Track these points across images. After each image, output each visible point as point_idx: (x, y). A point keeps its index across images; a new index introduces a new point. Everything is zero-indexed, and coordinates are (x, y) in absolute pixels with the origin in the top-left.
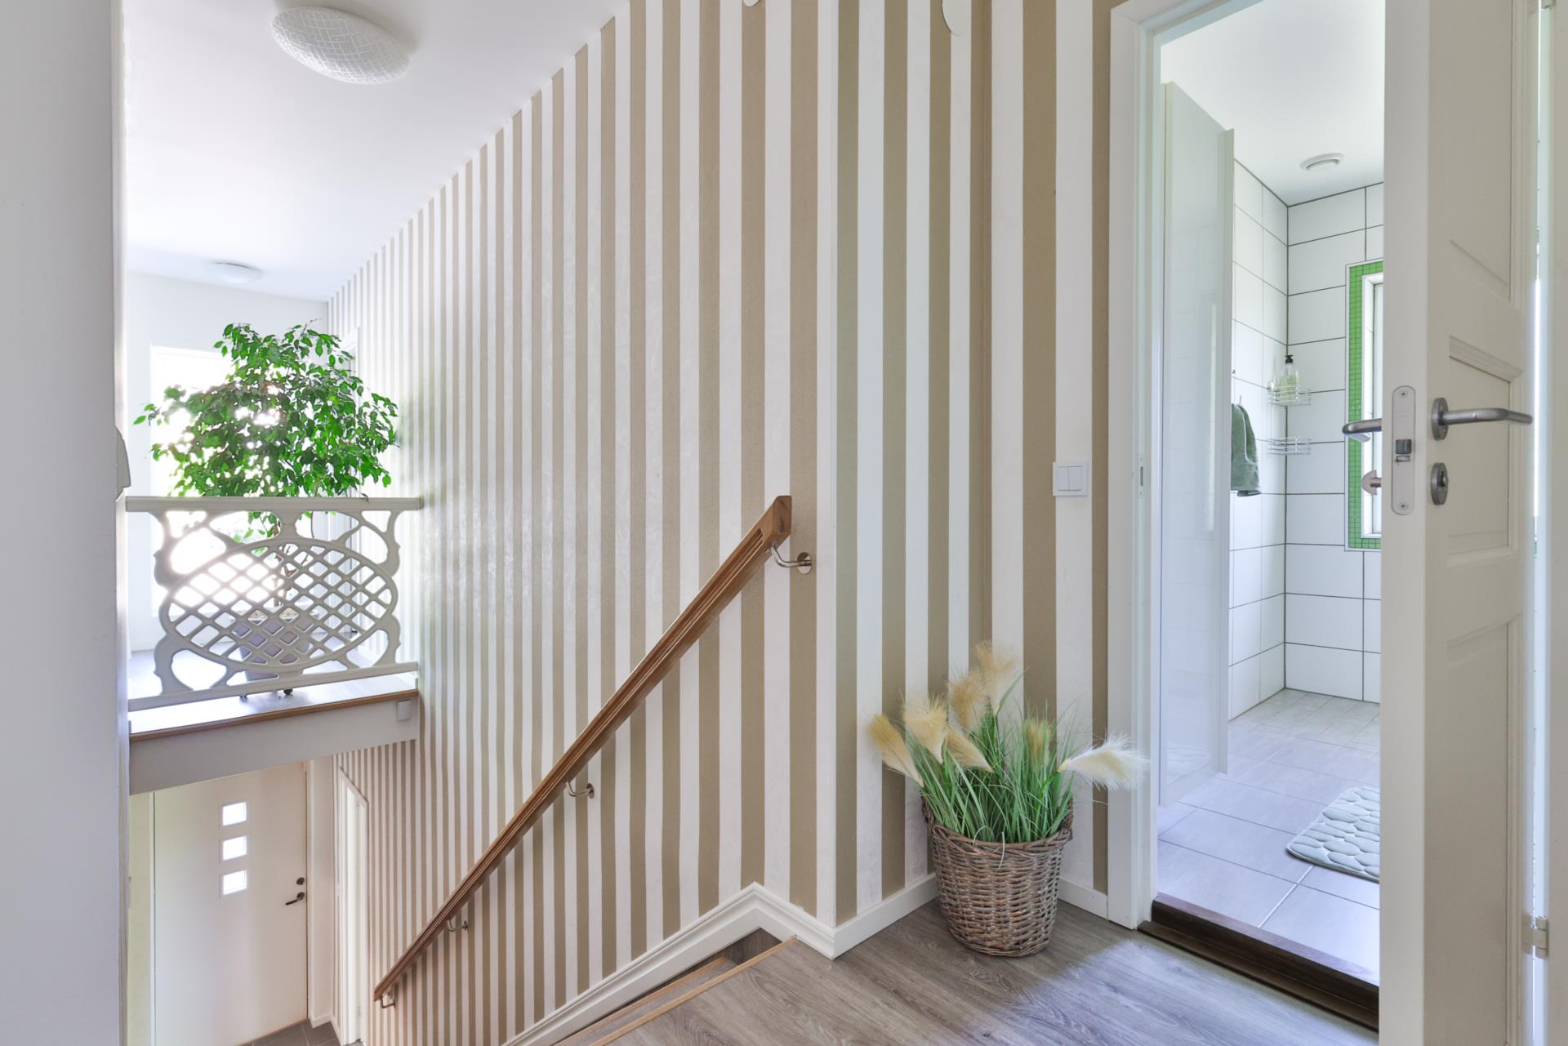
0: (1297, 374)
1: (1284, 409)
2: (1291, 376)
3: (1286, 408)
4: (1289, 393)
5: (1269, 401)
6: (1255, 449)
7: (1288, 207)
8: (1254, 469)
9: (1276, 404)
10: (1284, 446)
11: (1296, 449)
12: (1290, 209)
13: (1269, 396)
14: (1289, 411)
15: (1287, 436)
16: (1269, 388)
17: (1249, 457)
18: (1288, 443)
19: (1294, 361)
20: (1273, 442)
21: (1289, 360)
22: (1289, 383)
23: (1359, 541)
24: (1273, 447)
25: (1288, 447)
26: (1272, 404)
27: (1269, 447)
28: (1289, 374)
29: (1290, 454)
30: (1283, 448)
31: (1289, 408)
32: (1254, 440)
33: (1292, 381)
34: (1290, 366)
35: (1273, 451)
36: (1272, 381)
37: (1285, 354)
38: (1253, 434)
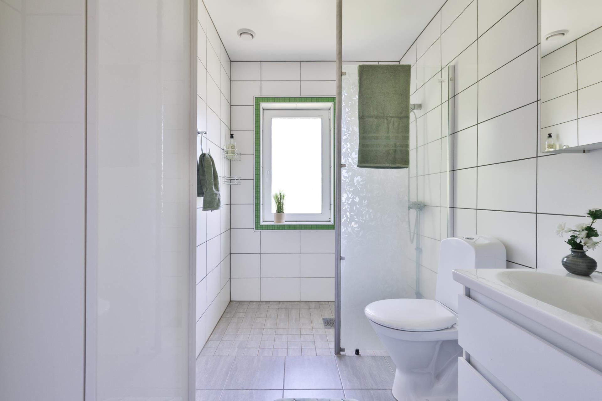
0: (235, 144)
1: (229, 161)
2: (233, 145)
3: (231, 161)
4: (232, 153)
5: (224, 156)
6: (218, 183)
7: (231, 61)
8: (218, 196)
9: (226, 158)
10: (230, 179)
11: (235, 182)
12: (232, 62)
13: (224, 154)
14: (231, 162)
15: (231, 175)
16: (223, 149)
17: (215, 188)
18: (231, 179)
19: (234, 137)
20: (225, 178)
21: (232, 136)
22: (232, 148)
23: (259, 226)
24: (226, 180)
25: (232, 181)
26: (225, 158)
27: (224, 180)
28: (232, 144)
29: (232, 184)
30: (229, 181)
31: (232, 161)
32: (217, 177)
33: (233, 147)
34: (232, 140)
35: (226, 183)
36: (225, 146)
37: (230, 134)
38: (217, 173)
